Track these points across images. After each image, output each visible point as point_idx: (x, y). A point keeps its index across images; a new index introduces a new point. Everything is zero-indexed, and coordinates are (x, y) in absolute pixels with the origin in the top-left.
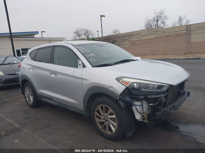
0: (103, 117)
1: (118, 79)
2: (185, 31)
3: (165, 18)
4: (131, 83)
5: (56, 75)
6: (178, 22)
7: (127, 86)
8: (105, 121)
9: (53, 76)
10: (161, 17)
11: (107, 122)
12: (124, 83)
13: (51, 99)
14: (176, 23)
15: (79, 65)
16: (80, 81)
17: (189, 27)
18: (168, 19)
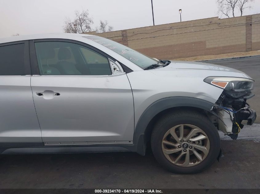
0: (179, 144)
1: (207, 81)
2: (121, 38)
3: (89, 22)
4: (228, 83)
5: (58, 94)
6: (100, 28)
7: (224, 88)
8: (183, 149)
9: (47, 97)
10: (84, 20)
11: (188, 149)
12: (218, 85)
13: (40, 143)
14: (98, 29)
15: (113, 69)
16: (129, 95)
17: (124, 33)
18: (93, 23)
